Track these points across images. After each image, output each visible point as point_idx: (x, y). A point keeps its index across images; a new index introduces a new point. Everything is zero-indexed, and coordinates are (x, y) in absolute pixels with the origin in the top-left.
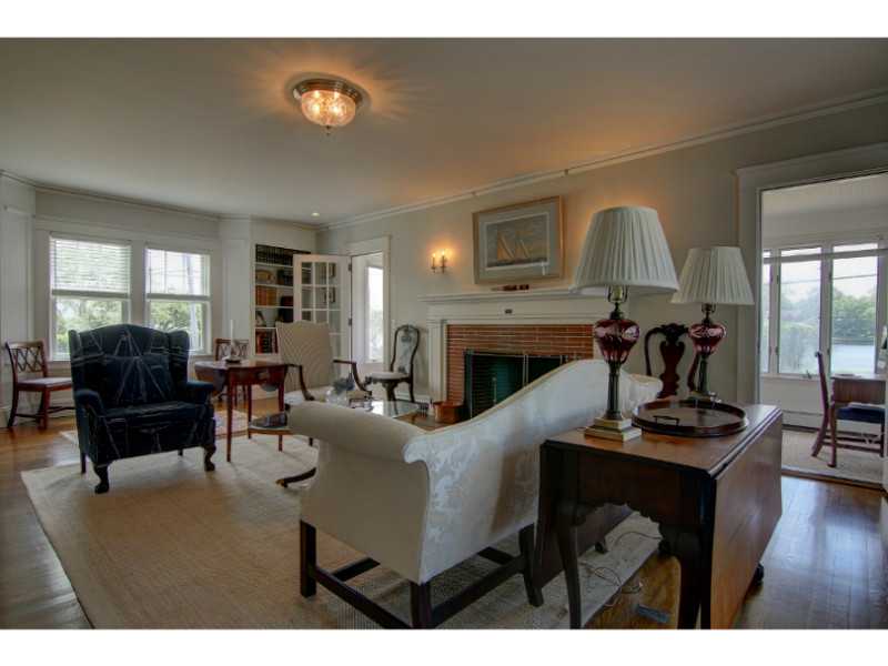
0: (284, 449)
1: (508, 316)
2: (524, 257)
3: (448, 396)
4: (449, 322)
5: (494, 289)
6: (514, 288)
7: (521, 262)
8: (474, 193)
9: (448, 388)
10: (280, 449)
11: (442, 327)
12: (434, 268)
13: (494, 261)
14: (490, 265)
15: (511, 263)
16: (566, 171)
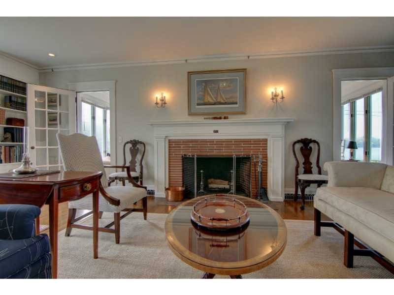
0: (99, 256)
1: (216, 134)
2: (222, 101)
3: (170, 184)
4: (171, 138)
5: (205, 119)
6: (220, 118)
7: (220, 103)
8: (186, 60)
9: (170, 179)
10: (96, 257)
11: (165, 141)
12: (157, 103)
13: (202, 102)
14: (198, 104)
15: (214, 104)
16: (249, 57)
